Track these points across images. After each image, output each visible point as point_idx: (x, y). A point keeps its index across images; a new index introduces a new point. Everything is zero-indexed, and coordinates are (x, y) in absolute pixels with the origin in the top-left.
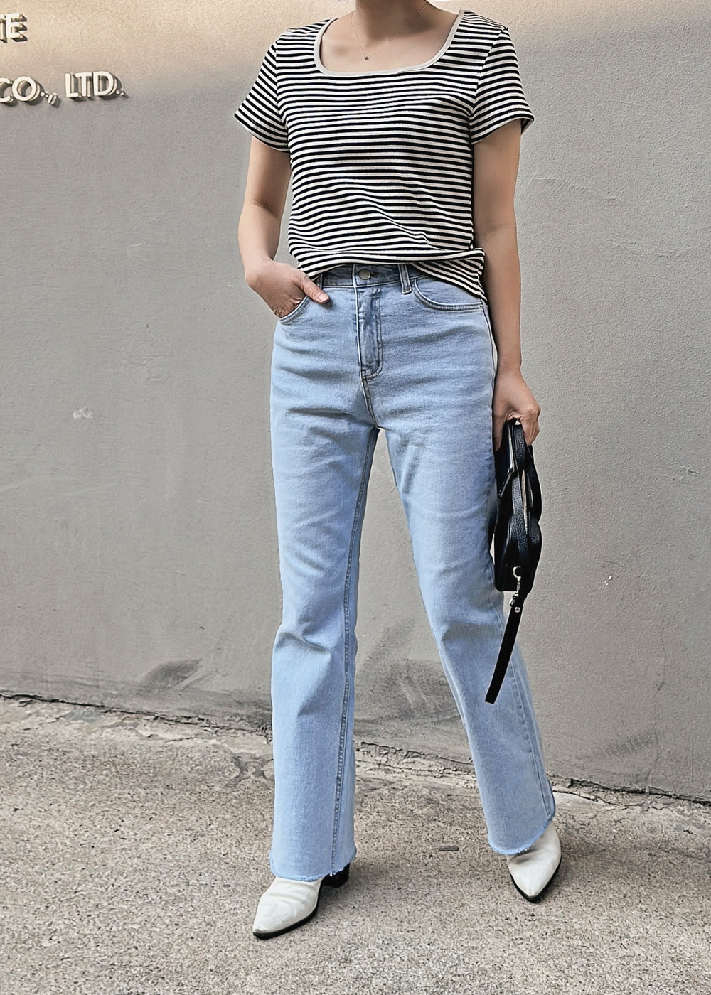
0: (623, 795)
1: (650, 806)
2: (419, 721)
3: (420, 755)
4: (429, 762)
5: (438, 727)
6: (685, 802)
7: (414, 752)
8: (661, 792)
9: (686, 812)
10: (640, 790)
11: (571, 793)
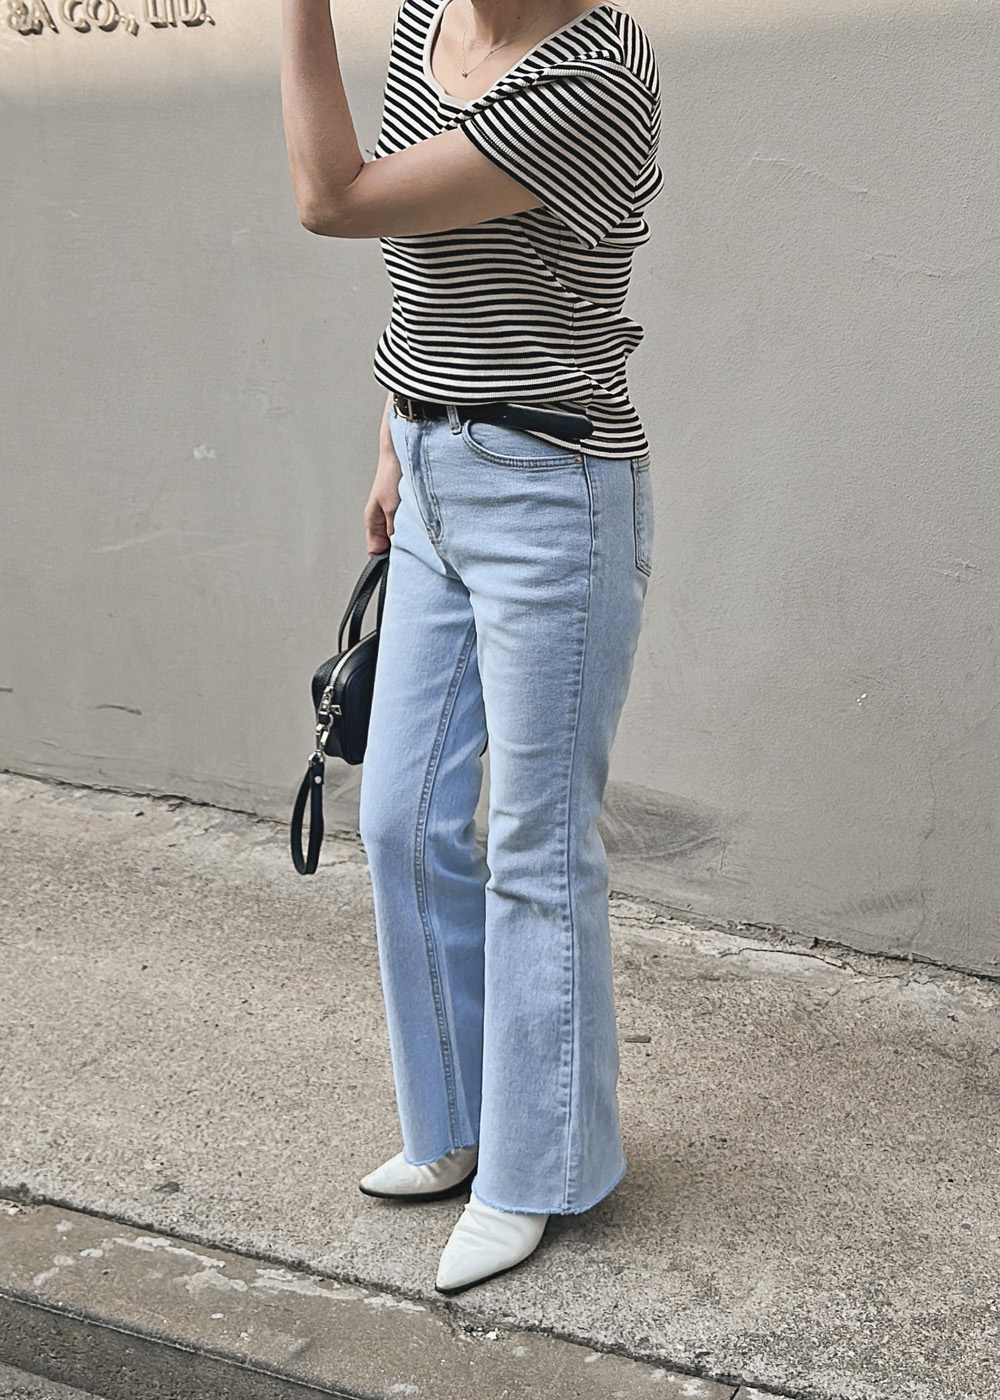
0: (879, 961)
1: (911, 979)
2: (625, 856)
3: (626, 897)
4: (638, 906)
5: (648, 864)
6: (958, 975)
7: (619, 893)
8: (928, 961)
9: (956, 989)
10: (902, 956)
11: (813, 956)
